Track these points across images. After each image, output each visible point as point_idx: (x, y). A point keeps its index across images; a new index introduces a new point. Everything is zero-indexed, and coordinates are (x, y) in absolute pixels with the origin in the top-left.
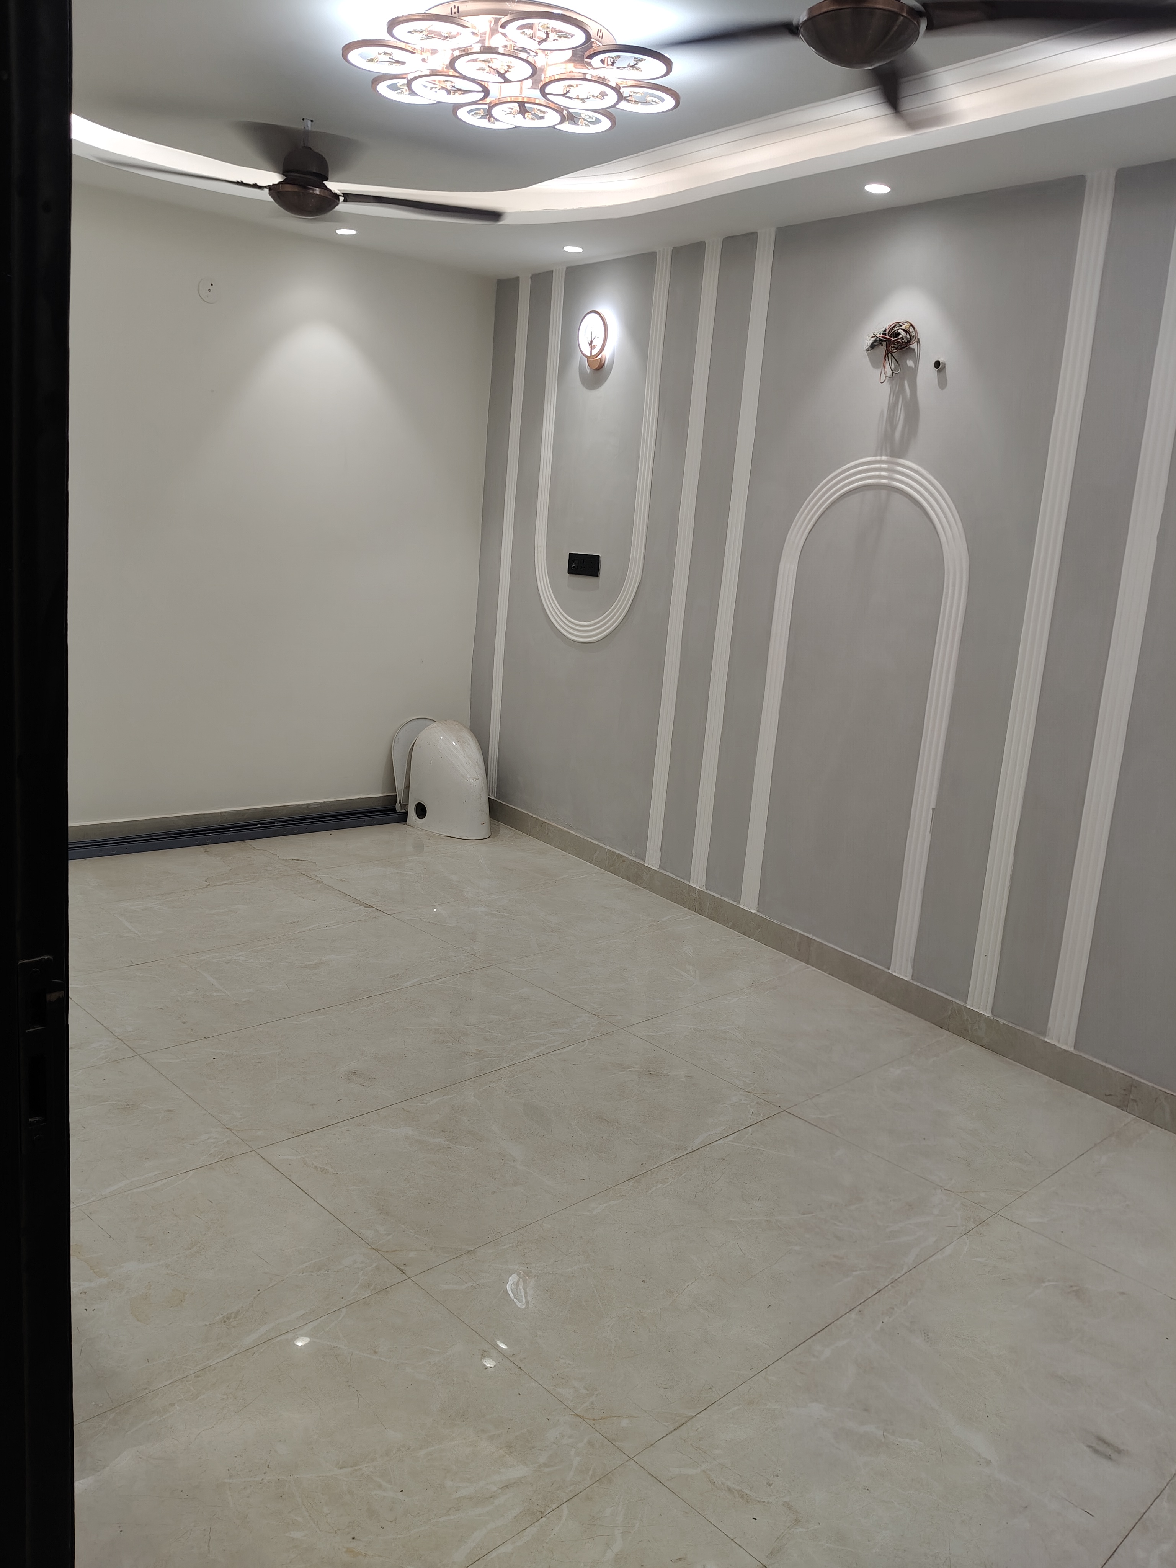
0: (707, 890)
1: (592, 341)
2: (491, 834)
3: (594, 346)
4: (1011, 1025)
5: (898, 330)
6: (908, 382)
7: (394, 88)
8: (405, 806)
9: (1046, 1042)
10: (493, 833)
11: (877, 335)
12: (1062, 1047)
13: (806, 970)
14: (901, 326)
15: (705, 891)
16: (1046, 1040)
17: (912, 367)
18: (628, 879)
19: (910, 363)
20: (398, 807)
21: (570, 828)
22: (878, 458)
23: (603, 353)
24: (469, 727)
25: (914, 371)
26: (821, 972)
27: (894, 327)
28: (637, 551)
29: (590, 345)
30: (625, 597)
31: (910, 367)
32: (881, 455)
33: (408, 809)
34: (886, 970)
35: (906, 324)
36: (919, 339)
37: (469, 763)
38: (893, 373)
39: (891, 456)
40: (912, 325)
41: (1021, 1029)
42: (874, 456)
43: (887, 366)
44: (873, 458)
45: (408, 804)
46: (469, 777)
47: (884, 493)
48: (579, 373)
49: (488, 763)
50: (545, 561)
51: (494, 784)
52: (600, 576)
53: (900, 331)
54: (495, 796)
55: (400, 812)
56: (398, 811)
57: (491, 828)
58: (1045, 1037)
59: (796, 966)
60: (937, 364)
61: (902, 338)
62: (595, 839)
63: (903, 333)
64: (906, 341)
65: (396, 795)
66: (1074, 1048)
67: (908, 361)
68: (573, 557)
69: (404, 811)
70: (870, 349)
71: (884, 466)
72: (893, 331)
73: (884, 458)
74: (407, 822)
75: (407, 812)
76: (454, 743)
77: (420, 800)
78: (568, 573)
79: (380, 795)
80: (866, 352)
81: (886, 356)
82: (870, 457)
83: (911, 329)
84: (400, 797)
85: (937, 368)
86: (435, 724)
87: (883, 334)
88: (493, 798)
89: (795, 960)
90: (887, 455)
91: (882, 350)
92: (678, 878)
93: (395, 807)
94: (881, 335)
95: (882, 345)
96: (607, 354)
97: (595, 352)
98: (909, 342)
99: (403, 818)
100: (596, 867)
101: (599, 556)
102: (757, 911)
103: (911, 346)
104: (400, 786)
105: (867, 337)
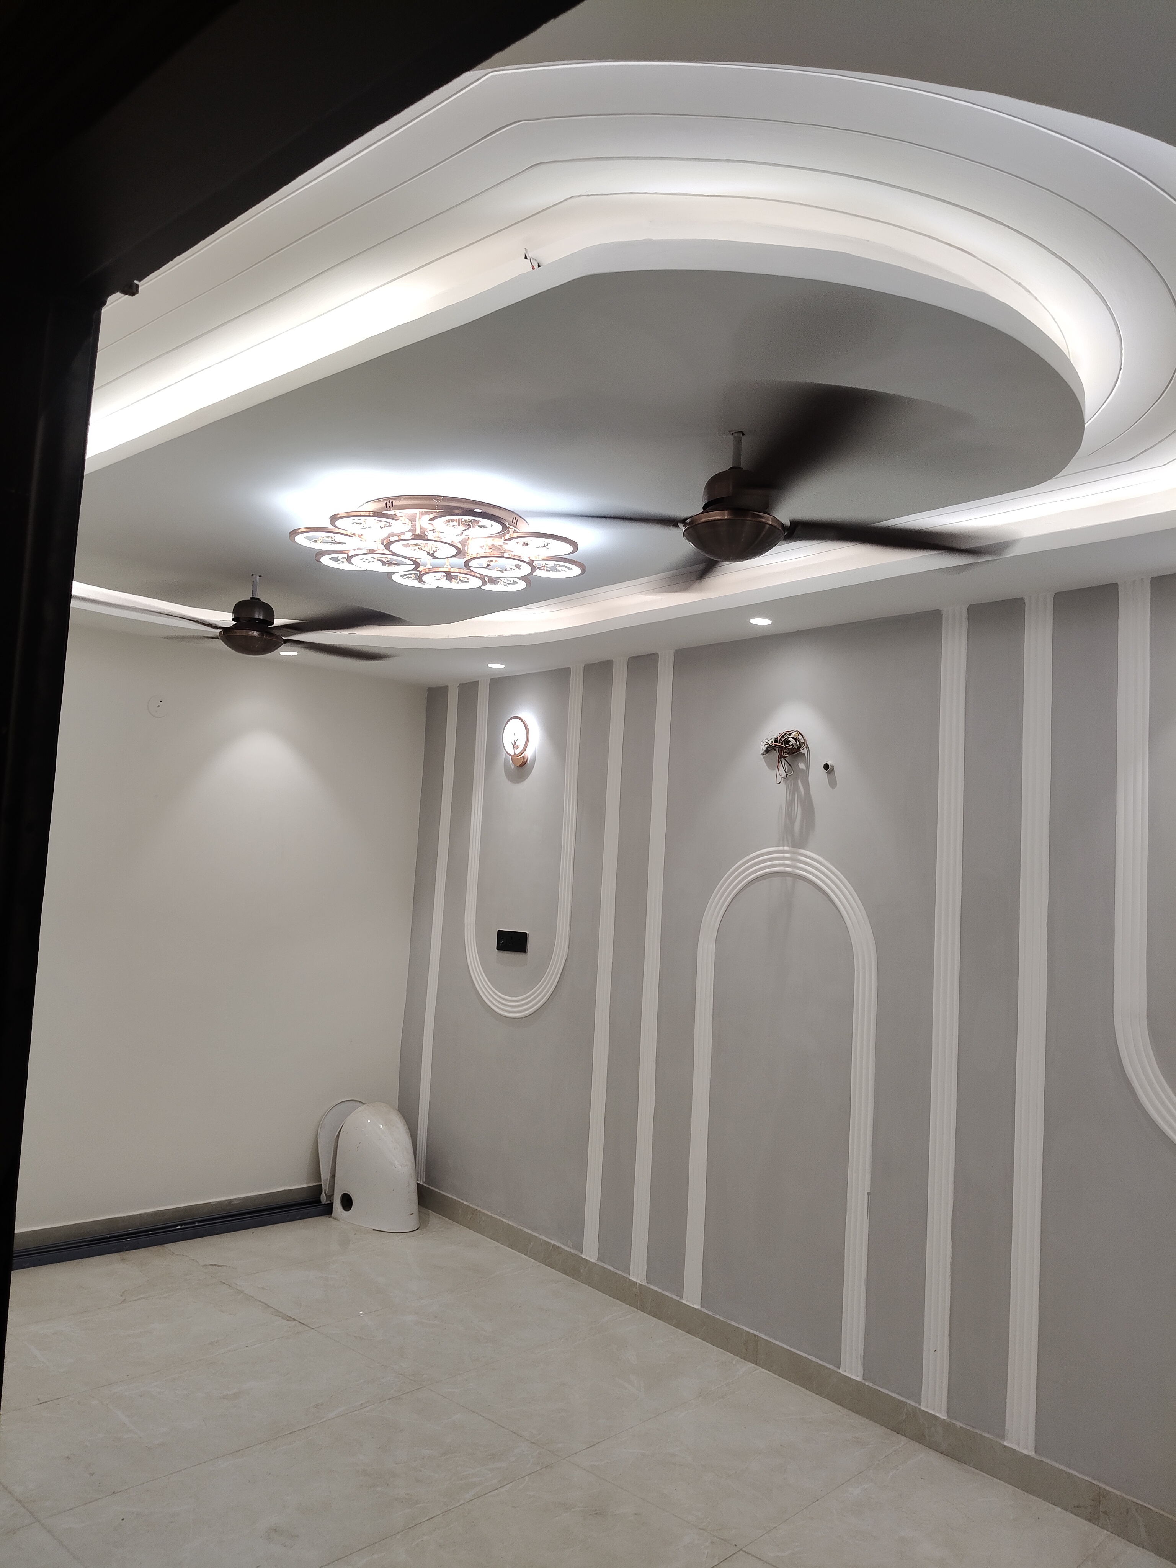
0: (648, 1283)
1: (515, 742)
2: (420, 1225)
3: (517, 746)
4: (968, 1428)
5: (788, 738)
6: (801, 782)
7: (336, 559)
8: (330, 1197)
9: (1006, 1446)
10: (422, 1224)
11: (769, 743)
12: (1023, 1452)
13: (755, 1372)
14: (790, 734)
15: (646, 1285)
16: (1005, 1443)
17: (804, 770)
18: (565, 1273)
19: (802, 766)
20: (324, 1198)
21: (503, 1216)
22: (781, 848)
23: (526, 753)
24: (397, 1109)
25: (806, 773)
26: (771, 1373)
27: (785, 734)
28: (563, 929)
29: (514, 745)
30: (553, 974)
31: (802, 770)
32: (784, 846)
33: (333, 1199)
34: (836, 1369)
35: (795, 733)
36: (807, 745)
37: (397, 1148)
38: (787, 775)
39: (792, 847)
40: (800, 733)
41: (979, 1432)
42: (777, 847)
43: (781, 768)
44: (777, 849)
45: (334, 1194)
46: (397, 1163)
47: (789, 880)
48: (505, 770)
49: (416, 1146)
50: (475, 938)
51: (423, 1168)
52: (528, 952)
53: (789, 739)
54: (424, 1181)
55: (325, 1204)
56: (323, 1203)
57: (420, 1218)
58: (1004, 1441)
59: (744, 1368)
60: (826, 767)
61: (792, 745)
62: (529, 1228)
63: (793, 741)
64: (796, 748)
65: (321, 1184)
66: (1035, 1452)
67: (799, 764)
68: (501, 934)
69: (329, 1202)
70: (765, 753)
71: (787, 855)
72: (783, 739)
73: (786, 848)
74: (333, 1215)
75: (332, 1203)
76: (381, 1127)
77: (347, 1191)
78: (497, 949)
79: (305, 1186)
80: (761, 755)
81: (779, 760)
82: (773, 847)
83: (800, 737)
84: (325, 1187)
85: (827, 770)
86: (363, 1107)
87: (775, 742)
88: (422, 1183)
89: (744, 1360)
90: (789, 847)
91: (775, 754)
92: (618, 1272)
93: (320, 1197)
94: (774, 743)
95: (775, 750)
96: (529, 753)
97: (518, 751)
98: (799, 748)
99: (327, 1210)
100: (531, 1259)
101: (526, 933)
102: (701, 1307)
103: (801, 751)
104: (325, 1175)
105: (762, 743)
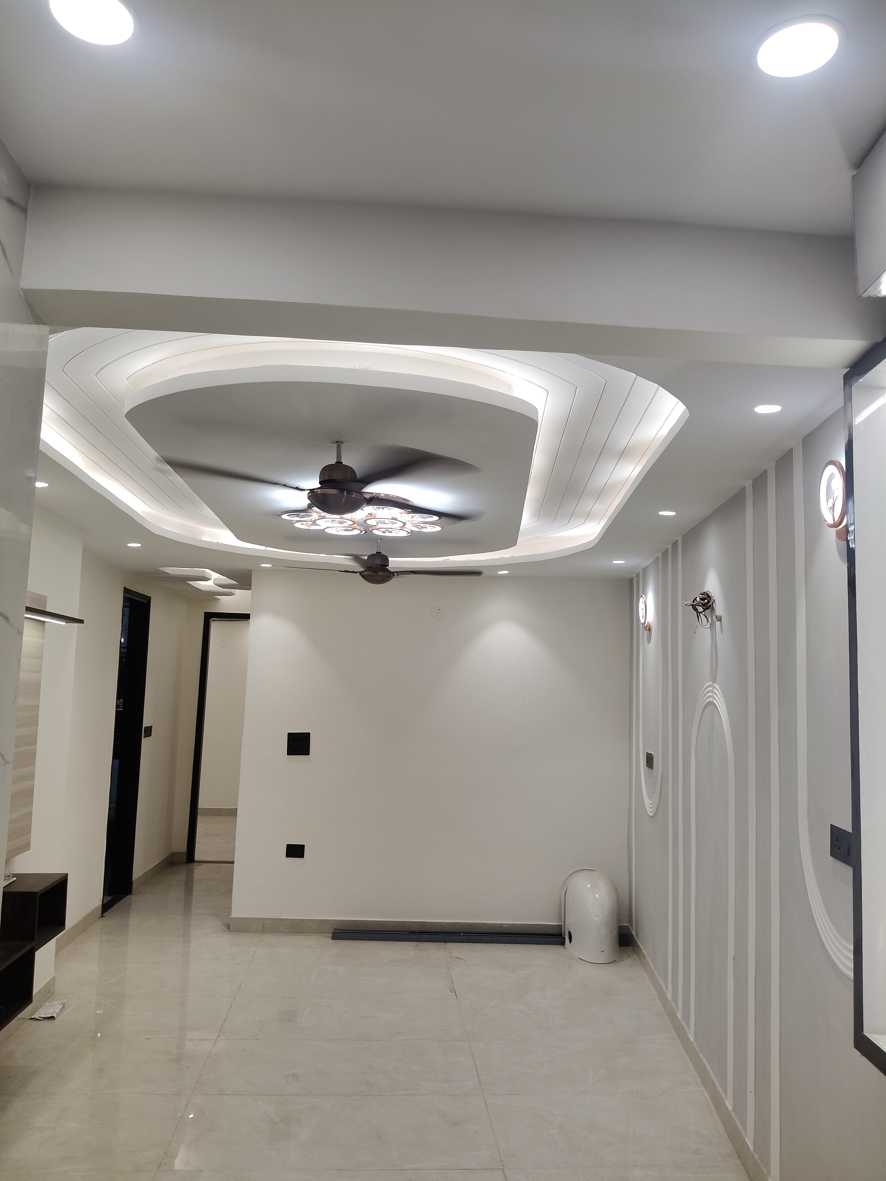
6: (714, 630)
8: (563, 933)
21: (651, 961)
22: (710, 683)
25: (715, 623)
28: (660, 751)
29: (642, 616)
30: (659, 784)
31: (714, 620)
35: (703, 594)
36: (715, 601)
45: (565, 931)
47: (712, 708)
48: (646, 634)
50: (642, 758)
52: (654, 768)
54: (635, 933)
67: (713, 616)
68: (647, 755)
71: (711, 688)
75: (564, 937)
77: (571, 930)
78: (647, 766)
81: (697, 616)
83: (707, 596)
85: (719, 620)
89: (701, 1084)
90: (712, 681)
96: (651, 621)
97: (644, 621)
99: (563, 943)
101: (653, 754)
102: (694, 1040)
103: (712, 606)
